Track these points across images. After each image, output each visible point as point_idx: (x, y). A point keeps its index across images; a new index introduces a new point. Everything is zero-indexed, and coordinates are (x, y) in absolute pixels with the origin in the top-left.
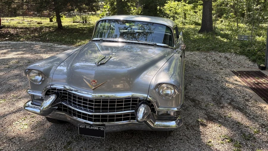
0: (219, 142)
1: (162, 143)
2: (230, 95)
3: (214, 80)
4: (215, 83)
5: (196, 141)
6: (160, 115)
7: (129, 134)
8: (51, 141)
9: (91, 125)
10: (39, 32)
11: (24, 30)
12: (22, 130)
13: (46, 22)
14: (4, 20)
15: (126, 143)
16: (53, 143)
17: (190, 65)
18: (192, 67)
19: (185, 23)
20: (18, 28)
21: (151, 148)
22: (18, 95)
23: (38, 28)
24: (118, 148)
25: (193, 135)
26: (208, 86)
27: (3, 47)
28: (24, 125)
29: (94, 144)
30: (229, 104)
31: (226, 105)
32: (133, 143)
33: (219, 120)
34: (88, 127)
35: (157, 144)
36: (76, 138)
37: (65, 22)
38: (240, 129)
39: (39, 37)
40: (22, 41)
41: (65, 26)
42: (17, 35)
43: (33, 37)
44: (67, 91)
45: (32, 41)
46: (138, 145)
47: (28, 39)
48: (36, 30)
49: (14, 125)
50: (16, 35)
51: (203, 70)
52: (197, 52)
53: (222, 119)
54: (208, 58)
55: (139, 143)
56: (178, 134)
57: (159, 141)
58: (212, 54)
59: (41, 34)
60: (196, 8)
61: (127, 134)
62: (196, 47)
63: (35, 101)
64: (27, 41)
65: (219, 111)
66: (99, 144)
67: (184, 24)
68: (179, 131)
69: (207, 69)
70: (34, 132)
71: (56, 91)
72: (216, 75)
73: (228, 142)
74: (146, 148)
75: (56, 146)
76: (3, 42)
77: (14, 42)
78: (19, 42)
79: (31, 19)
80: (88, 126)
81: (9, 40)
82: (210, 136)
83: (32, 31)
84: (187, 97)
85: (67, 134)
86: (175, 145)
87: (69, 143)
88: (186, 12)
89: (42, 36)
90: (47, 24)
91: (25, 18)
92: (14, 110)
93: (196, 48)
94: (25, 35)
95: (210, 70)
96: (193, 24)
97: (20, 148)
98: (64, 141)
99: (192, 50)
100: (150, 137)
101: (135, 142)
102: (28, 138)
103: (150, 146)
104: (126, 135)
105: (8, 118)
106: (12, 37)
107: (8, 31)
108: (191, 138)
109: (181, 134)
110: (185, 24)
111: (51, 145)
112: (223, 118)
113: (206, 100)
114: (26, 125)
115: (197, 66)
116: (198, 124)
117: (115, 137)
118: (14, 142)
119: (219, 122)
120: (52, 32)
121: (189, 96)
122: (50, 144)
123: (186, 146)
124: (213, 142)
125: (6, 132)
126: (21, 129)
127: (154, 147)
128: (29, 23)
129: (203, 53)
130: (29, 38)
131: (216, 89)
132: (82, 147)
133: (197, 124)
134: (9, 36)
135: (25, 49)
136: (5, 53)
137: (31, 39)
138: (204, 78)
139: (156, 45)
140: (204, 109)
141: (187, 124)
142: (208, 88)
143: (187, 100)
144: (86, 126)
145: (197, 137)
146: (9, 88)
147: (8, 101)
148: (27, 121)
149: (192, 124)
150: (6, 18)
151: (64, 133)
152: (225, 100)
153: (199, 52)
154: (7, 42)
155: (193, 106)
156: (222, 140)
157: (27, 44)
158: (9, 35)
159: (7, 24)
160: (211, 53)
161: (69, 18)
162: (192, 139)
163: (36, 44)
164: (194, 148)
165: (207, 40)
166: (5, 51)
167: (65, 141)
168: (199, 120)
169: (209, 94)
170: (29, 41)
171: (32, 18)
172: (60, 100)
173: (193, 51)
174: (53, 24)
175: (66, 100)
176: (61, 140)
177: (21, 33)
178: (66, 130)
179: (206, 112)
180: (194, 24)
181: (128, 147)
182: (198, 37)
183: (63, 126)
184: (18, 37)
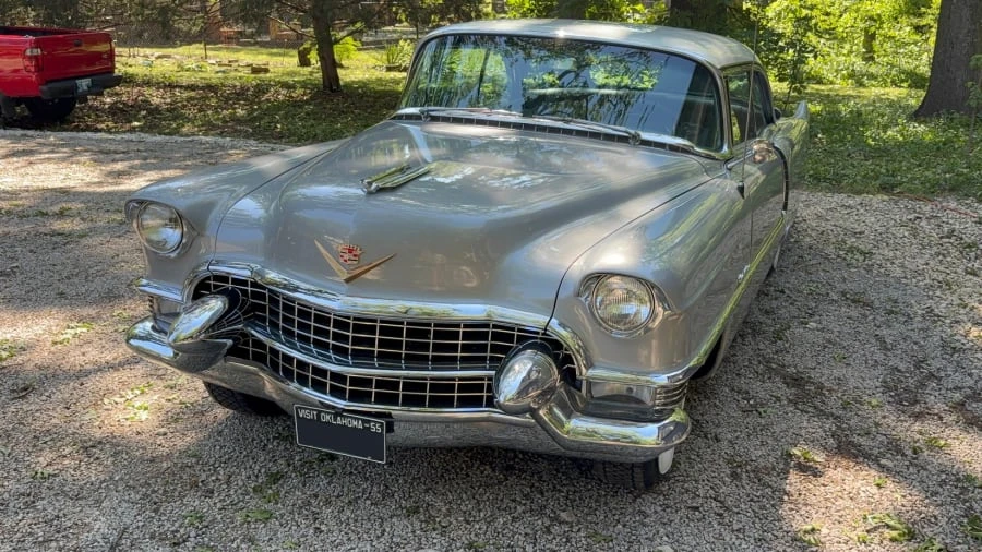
0: (853, 535)
1: (614, 512)
2: (970, 375)
3: (920, 312)
4: (920, 326)
5: (753, 523)
6: (599, 399)
7: (494, 470)
8: (217, 465)
9: (339, 413)
10: (252, 103)
11: (200, 94)
12: (128, 423)
13: (282, 64)
14: (134, 56)
15: (477, 497)
16: (222, 473)
17: (830, 250)
18: (838, 256)
19: (863, 76)
20: (177, 87)
21: (567, 523)
22: (135, 314)
23: (248, 89)
24: (444, 509)
25: (751, 500)
26: (884, 332)
27: (116, 152)
28: (140, 408)
29: (360, 489)
30: (954, 408)
31: (939, 407)
32: (502, 500)
33: (883, 462)
34: (328, 417)
35: (593, 512)
36: (302, 465)
37: (357, 68)
38: (965, 501)
39: (250, 120)
40: (187, 136)
41: (353, 82)
42: (174, 112)
43: (227, 122)
44: (264, 288)
45: (221, 134)
46: (520, 509)
47: (209, 127)
48: (240, 94)
49: (105, 407)
50: (167, 110)
51: (882, 270)
52: (878, 200)
53: (899, 457)
54: (923, 223)
55: (523, 502)
56: (687, 491)
57: (606, 504)
58: (944, 209)
59: (256, 110)
60: (923, 9)
61: (487, 467)
62: (877, 178)
63: (162, 318)
64: (204, 135)
65: (899, 429)
66: (379, 492)
67: (858, 79)
68: (696, 481)
69: (902, 266)
70: (165, 434)
71: (230, 285)
72: (938, 293)
73: (893, 540)
74: (547, 523)
75: (228, 483)
76: (119, 137)
77: (159, 138)
78: (175, 138)
79: (233, 56)
80: (329, 413)
81: (142, 129)
82: (823, 510)
83: (227, 99)
84: (774, 366)
85: (274, 451)
86: (665, 524)
87: (275, 478)
88: (873, 29)
89: (259, 118)
90: (288, 74)
91: (212, 49)
92: (115, 359)
93: (878, 182)
94: (200, 111)
95: (918, 273)
96: (903, 81)
97: (111, 478)
98: (259, 471)
99: (858, 187)
100: (572, 489)
101: (513, 497)
102: (145, 448)
103: (564, 515)
104: (482, 473)
105: (90, 383)
106: (155, 119)
107: (143, 95)
108: (736, 510)
109: (701, 492)
110: (865, 80)
111: (213, 478)
112: (904, 455)
113: (852, 383)
114: (146, 409)
115: (862, 253)
116: (787, 464)
117: (442, 476)
118: (98, 459)
119: (882, 467)
120: (296, 104)
121: (783, 366)
122: (212, 475)
123: (709, 533)
124: (824, 531)
125: (78, 424)
126: (127, 419)
127: (579, 523)
128: (223, 68)
129: (903, 203)
130: (214, 126)
131: (915, 347)
132: (316, 496)
133: (782, 466)
134: (144, 117)
135: (189, 163)
136: (120, 174)
137: (219, 127)
138: (877, 304)
139: (635, 137)
140: (832, 414)
141: (738, 459)
142: (881, 340)
143: (770, 378)
144: (319, 412)
145: (764, 507)
146: (110, 291)
147: (100, 331)
148: (153, 398)
149: (762, 462)
150: (143, 51)
151: (265, 445)
152: (943, 391)
153: (886, 198)
154: (133, 137)
155: (790, 401)
156: (868, 531)
157: (201, 144)
158: (144, 113)
159: (146, 71)
160: (941, 202)
161: (374, 53)
162: (738, 513)
163: (232, 148)
164: (737, 543)
165: (941, 149)
166: (119, 166)
167: (263, 471)
168: (796, 451)
169: (876, 361)
170: (213, 135)
171: (238, 51)
172: (239, 317)
173: (859, 193)
174: (311, 73)
175: (263, 319)
176: (251, 467)
177: (185, 106)
178: (274, 438)
179: (839, 427)
180: (905, 85)
181: (480, 511)
182: (902, 135)
183: (267, 424)
184: (175, 118)
